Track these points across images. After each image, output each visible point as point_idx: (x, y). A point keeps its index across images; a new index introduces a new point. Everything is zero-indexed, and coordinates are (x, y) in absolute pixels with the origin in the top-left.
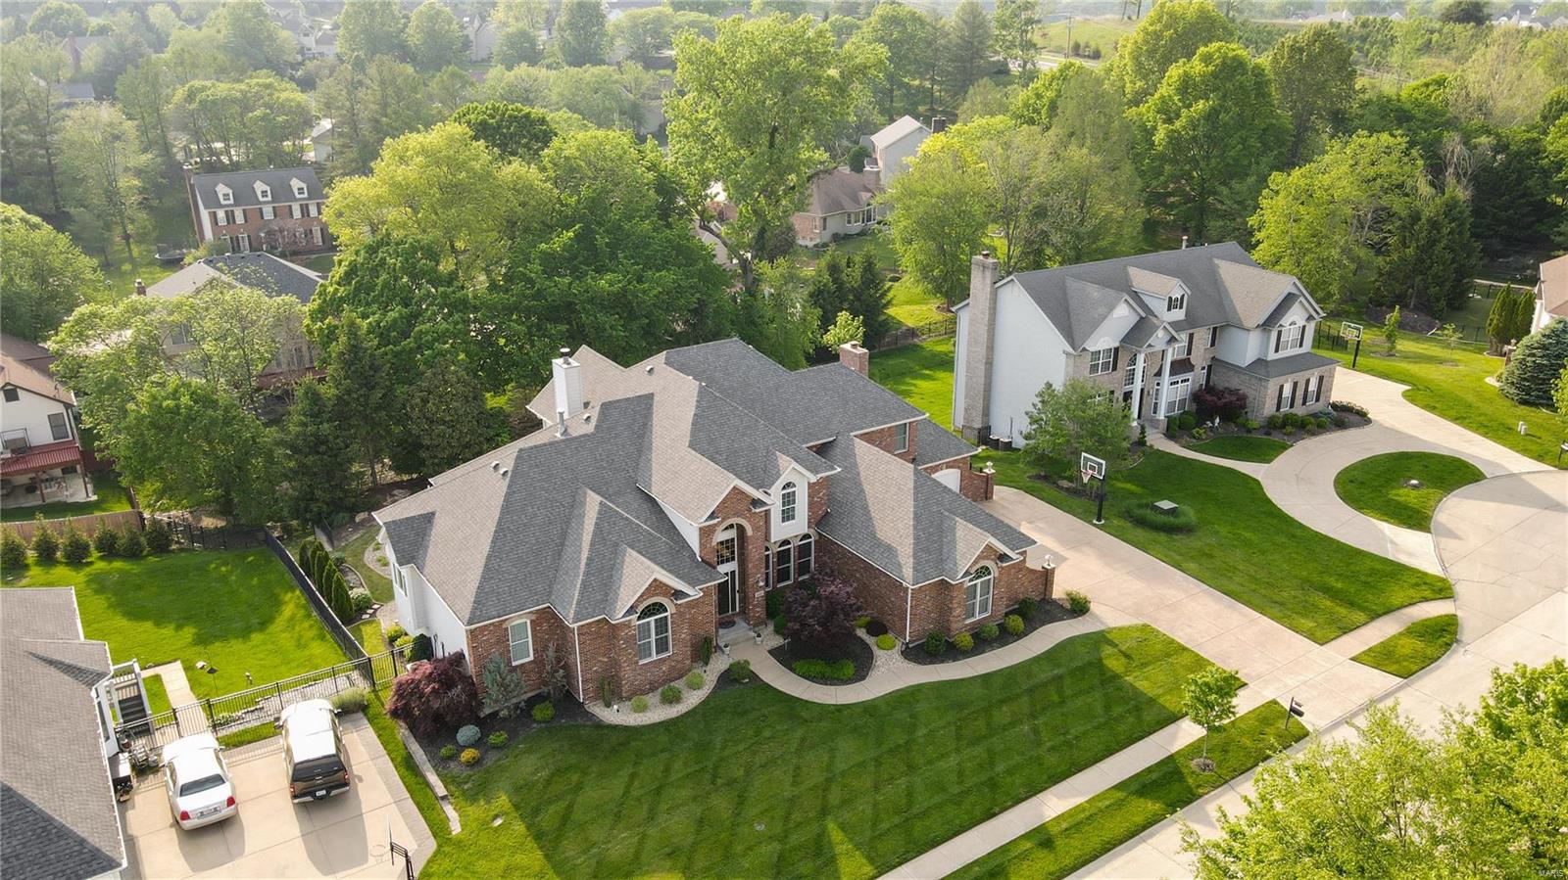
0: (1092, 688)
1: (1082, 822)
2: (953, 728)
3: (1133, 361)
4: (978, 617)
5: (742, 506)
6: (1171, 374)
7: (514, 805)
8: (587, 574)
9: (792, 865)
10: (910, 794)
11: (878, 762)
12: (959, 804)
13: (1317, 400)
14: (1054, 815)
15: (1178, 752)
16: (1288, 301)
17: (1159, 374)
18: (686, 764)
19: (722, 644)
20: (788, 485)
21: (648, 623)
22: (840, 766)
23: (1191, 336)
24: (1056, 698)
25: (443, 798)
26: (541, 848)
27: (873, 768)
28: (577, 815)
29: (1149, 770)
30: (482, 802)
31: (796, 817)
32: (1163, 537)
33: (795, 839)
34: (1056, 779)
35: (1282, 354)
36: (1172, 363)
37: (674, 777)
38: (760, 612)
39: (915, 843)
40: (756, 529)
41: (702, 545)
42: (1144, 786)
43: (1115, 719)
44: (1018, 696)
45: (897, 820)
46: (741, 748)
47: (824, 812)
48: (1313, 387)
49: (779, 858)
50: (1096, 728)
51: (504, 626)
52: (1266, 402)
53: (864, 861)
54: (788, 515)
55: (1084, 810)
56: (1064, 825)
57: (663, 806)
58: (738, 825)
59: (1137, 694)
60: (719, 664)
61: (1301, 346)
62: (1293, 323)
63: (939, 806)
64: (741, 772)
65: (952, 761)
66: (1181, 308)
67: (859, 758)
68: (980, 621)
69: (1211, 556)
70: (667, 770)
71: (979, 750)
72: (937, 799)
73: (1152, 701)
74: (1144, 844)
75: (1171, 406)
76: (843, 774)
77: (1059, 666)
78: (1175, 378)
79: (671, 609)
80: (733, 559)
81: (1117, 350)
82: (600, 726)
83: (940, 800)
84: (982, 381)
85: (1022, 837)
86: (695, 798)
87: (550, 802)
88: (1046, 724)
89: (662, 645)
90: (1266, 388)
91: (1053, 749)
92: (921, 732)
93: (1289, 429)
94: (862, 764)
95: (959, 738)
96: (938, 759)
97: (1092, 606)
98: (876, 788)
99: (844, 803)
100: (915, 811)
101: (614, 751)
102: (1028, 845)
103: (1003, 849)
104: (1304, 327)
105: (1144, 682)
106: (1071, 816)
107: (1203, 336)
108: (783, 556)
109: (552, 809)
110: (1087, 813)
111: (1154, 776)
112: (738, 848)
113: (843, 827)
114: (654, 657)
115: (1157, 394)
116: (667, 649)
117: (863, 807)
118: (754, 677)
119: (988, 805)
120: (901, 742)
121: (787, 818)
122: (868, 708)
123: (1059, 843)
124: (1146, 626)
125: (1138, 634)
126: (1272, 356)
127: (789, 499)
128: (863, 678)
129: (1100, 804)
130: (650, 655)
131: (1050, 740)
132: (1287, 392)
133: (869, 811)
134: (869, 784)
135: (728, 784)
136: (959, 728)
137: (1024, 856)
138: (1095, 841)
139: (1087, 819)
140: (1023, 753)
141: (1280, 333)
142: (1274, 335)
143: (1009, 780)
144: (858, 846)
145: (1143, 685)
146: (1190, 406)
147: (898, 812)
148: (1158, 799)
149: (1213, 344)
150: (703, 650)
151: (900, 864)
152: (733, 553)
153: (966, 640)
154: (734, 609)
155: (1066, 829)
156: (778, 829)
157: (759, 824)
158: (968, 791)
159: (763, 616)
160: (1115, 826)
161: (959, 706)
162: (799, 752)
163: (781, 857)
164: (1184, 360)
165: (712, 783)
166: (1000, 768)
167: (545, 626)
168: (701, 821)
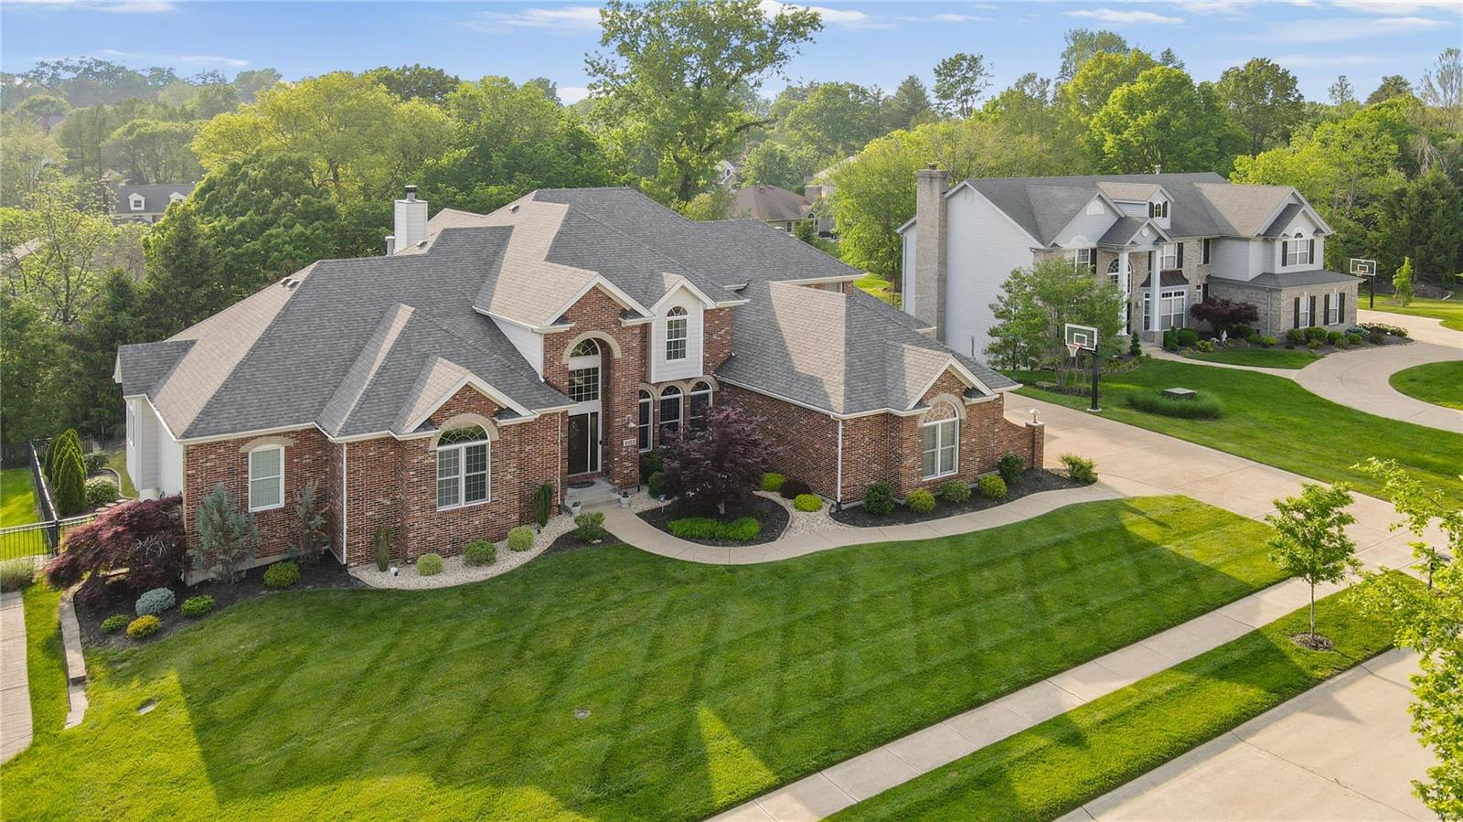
0: (1116, 555)
1: (1129, 712)
2: (909, 594)
3: (1115, 266)
4: (939, 475)
5: (606, 318)
6: (1162, 285)
7: (183, 686)
8: (375, 383)
9: (630, 768)
10: (839, 672)
11: (788, 630)
12: (920, 687)
13: (1342, 320)
14: (1080, 704)
15: (1267, 627)
16: (1288, 213)
17: (1147, 283)
18: (480, 633)
19: (569, 504)
20: (677, 310)
21: (457, 452)
22: (725, 635)
23: (1180, 247)
24: (1063, 564)
25: (79, 681)
26: (200, 743)
27: (779, 640)
28: (281, 697)
29: (1227, 648)
30: (135, 684)
31: (647, 700)
32: (1183, 422)
33: (637, 733)
34: (1076, 659)
35: (1289, 269)
36: (1161, 273)
37: (455, 648)
38: (629, 468)
39: (846, 738)
40: (626, 350)
41: (548, 362)
42: (1224, 667)
43: (1157, 590)
44: (1006, 560)
45: (815, 706)
46: (573, 613)
47: (694, 695)
48: (1334, 305)
49: (608, 758)
50: (1131, 599)
51: (242, 450)
52: (1281, 315)
53: (757, 763)
54: (676, 350)
55: (1130, 697)
56: (1101, 716)
57: (426, 685)
58: (546, 711)
59: (1185, 563)
60: (561, 525)
61: (1311, 262)
62: (1299, 235)
63: (889, 688)
64: (567, 642)
65: (908, 633)
66: (1165, 216)
67: (757, 626)
68: (943, 480)
69: (1251, 437)
70: (448, 640)
71: (952, 622)
72: (885, 680)
73: (1209, 571)
74: (1241, 745)
75: (1165, 319)
76: (730, 646)
77: (1063, 530)
78: (1168, 290)
79: (492, 435)
80: (595, 397)
81: (1094, 251)
82: (363, 591)
83: (888, 681)
84: (935, 300)
85: (1031, 731)
86: (481, 677)
87: (244, 680)
88: (1052, 592)
89: (475, 489)
90: (1279, 300)
91: (1067, 622)
92: (857, 597)
93: (1315, 342)
94: (763, 634)
95: (917, 604)
96: (885, 629)
97: (1099, 477)
98: (784, 664)
99: (726, 684)
100: (847, 695)
101: (372, 617)
102: (1042, 742)
103: (999, 748)
104: (1312, 241)
105: (1197, 551)
106: (1110, 704)
107: (1194, 251)
108: (669, 408)
109: (242, 691)
110: (1137, 701)
111: (1237, 655)
112: (539, 743)
113: (724, 716)
114: (463, 504)
115: (1147, 308)
116: (483, 496)
117: (762, 689)
118: (609, 539)
119: (968, 689)
120: (826, 607)
121: (630, 702)
122: (779, 571)
123: (1094, 739)
124: (1178, 498)
125: (1172, 503)
126: (1279, 269)
127: (676, 329)
128: (773, 539)
129: (1156, 690)
130: (456, 500)
131: (1060, 611)
132: (1304, 307)
133: (770, 695)
134: (772, 657)
135: (542, 658)
136: (918, 593)
137: (1036, 756)
138: (1157, 738)
139: (1138, 707)
140: (1020, 627)
141: (1285, 244)
142: (1279, 246)
143: (999, 657)
144: (748, 742)
145: (1190, 553)
146: (1188, 321)
147: (817, 693)
148: (1252, 683)
149: (1206, 261)
150: (539, 506)
151: (819, 769)
152: (596, 387)
153: (926, 497)
154: (594, 467)
155: (1104, 722)
156: (614, 716)
157: (583, 709)
158: (936, 670)
159: (636, 474)
160: (1191, 716)
161: (918, 569)
162: (663, 618)
163: (612, 756)
164: (1175, 272)
165: (516, 657)
166: (985, 643)
167: (307, 459)
168: (485, 706)
